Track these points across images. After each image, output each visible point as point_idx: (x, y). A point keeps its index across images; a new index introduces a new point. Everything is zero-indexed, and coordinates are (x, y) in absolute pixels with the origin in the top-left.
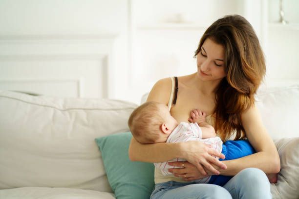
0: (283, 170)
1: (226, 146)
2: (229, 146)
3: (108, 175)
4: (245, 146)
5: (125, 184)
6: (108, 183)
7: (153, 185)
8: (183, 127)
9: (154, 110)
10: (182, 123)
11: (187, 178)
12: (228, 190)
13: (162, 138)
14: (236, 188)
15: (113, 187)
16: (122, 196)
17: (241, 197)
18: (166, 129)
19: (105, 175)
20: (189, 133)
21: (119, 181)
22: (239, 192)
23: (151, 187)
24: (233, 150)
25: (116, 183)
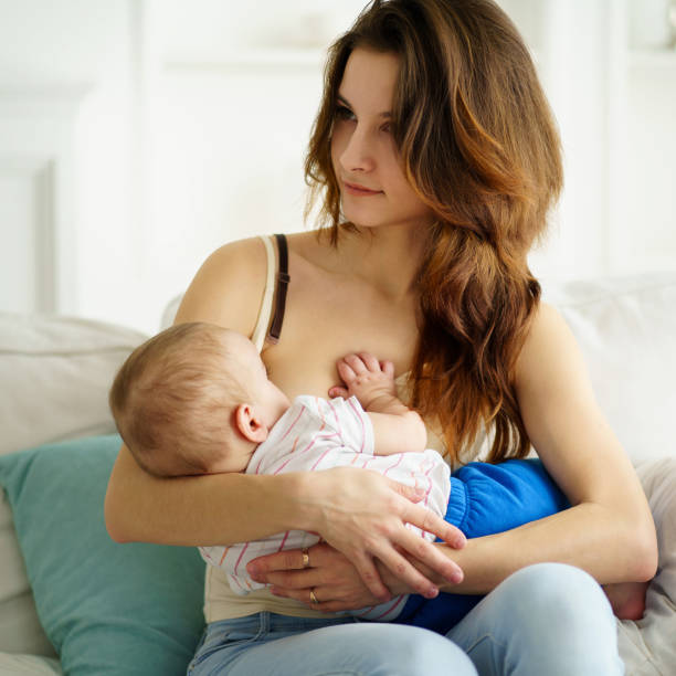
0: (666, 572)
1: (465, 481)
2: (474, 482)
3: (35, 593)
4: (531, 483)
5: (94, 627)
6: (36, 620)
7: (200, 628)
8: (304, 414)
9: (210, 352)
10: (302, 399)
11: (319, 602)
12: (464, 648)
13: (237, 454)
14: (494, 639)
15: (53, 635)
16: (84, 668)
17: (510, 671)
18: (253, 423)
19: (27, 594)
20: (326, 438)
21: (75, 615)
22: (503, 652)
23: (190, 636)
24: (489, 498)
25: (64, 620)
